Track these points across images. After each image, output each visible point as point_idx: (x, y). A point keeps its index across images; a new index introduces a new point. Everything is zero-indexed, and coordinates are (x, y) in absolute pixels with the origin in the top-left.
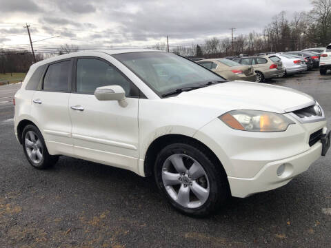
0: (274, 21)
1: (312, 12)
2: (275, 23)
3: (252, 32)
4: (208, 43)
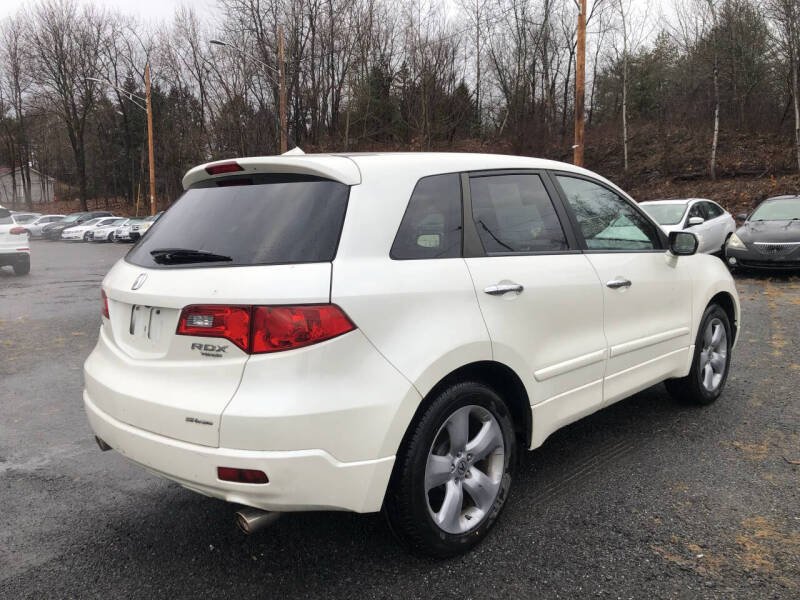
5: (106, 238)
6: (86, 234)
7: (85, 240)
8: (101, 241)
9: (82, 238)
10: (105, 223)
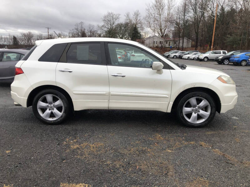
0: (76, 27)
1: (103, 26)
2: (77, 29)
3: (61, 33)
4: (24, 35)
5: (193, 59)
6: (188, 57)
7: (188, 59)
8: (191, 59)
9: (187, 58)
10: (194, 54)
